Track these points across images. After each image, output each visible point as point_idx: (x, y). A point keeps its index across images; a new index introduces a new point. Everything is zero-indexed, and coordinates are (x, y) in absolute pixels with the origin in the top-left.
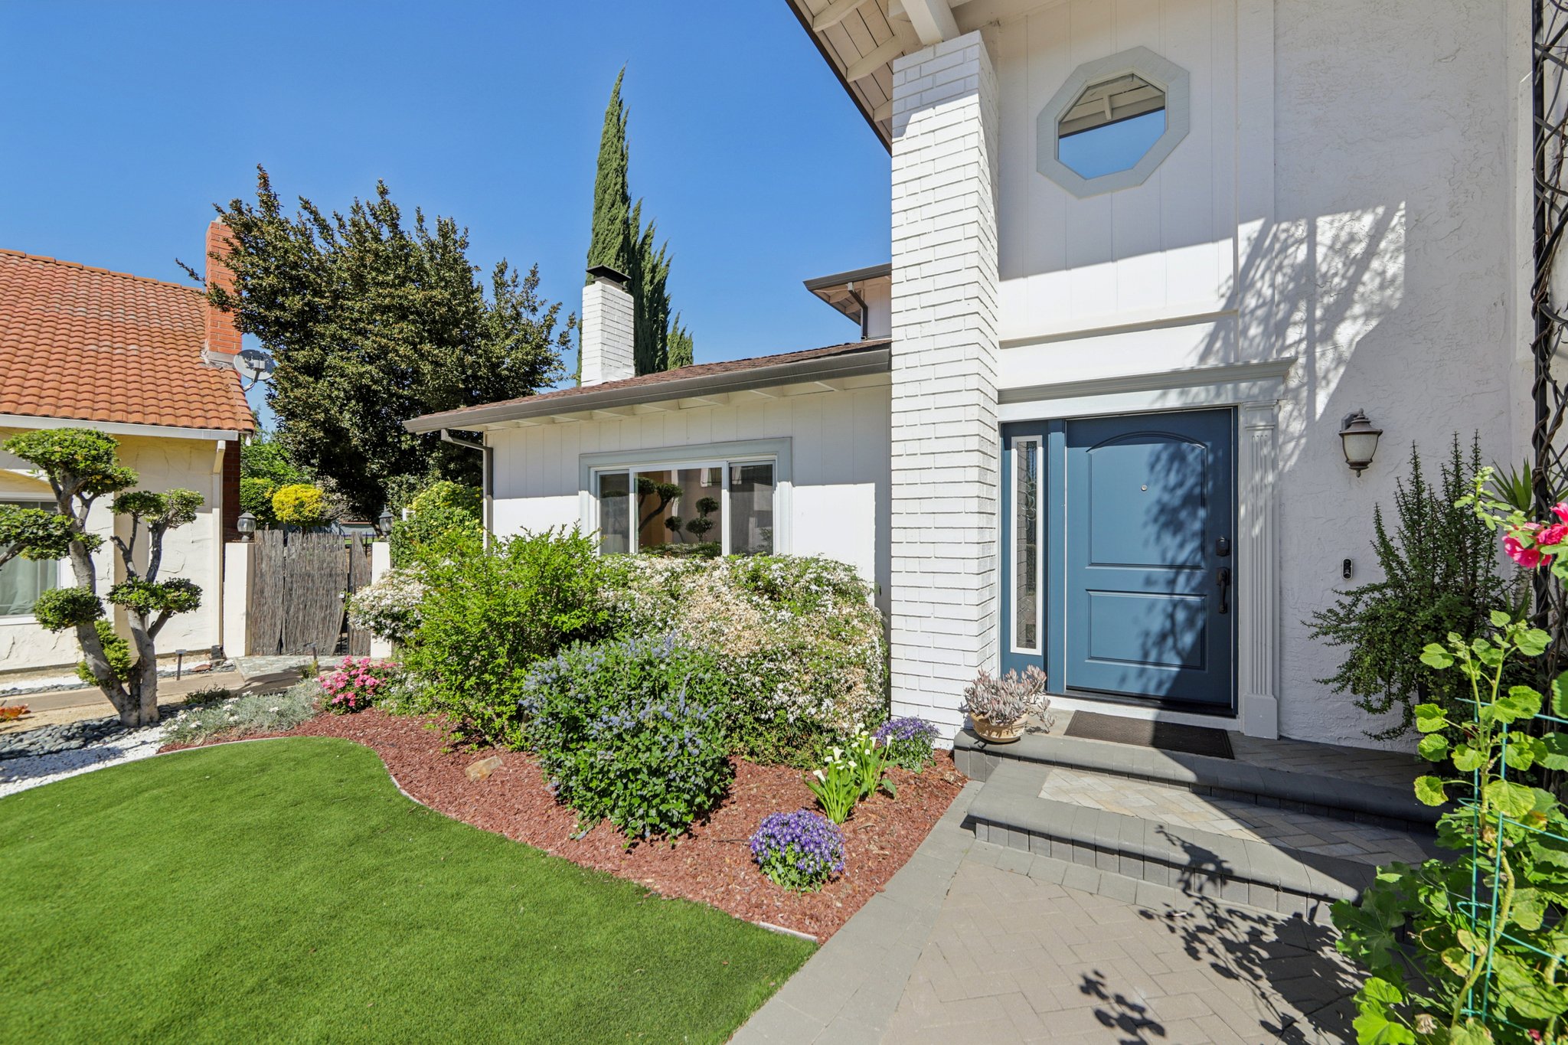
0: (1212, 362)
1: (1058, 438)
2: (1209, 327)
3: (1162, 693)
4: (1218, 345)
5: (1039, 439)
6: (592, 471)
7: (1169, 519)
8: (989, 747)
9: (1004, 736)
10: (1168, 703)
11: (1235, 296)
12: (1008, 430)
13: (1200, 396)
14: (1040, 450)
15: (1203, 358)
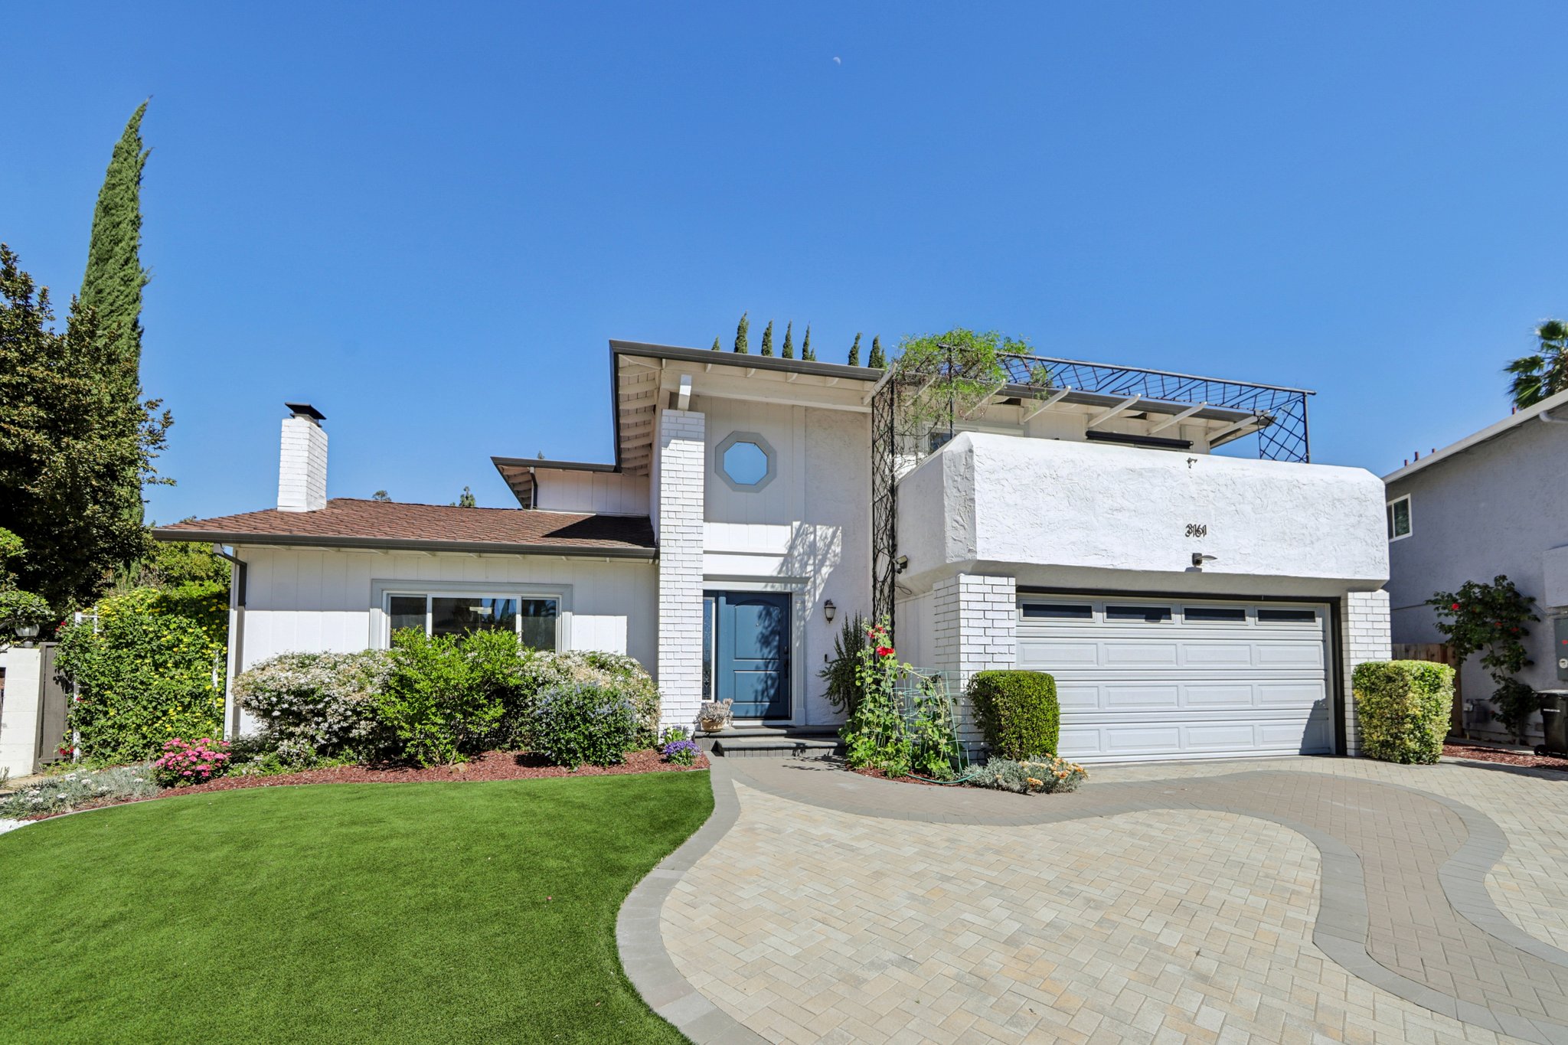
0: (782, 575)
1: (723, 599)
2: (782, 559)
3: (764, 714)
4: (784, 568)
5: (713, 599)
6: (385, 593)
7: (765, 641)
8: (711, 734)
9: (719, 727)
10: (765, 718)
11: (792, 547)
12: (707, 593)
13: (778, 588)
14: (714, 605)
15: (779, 572)
